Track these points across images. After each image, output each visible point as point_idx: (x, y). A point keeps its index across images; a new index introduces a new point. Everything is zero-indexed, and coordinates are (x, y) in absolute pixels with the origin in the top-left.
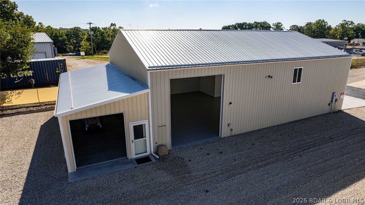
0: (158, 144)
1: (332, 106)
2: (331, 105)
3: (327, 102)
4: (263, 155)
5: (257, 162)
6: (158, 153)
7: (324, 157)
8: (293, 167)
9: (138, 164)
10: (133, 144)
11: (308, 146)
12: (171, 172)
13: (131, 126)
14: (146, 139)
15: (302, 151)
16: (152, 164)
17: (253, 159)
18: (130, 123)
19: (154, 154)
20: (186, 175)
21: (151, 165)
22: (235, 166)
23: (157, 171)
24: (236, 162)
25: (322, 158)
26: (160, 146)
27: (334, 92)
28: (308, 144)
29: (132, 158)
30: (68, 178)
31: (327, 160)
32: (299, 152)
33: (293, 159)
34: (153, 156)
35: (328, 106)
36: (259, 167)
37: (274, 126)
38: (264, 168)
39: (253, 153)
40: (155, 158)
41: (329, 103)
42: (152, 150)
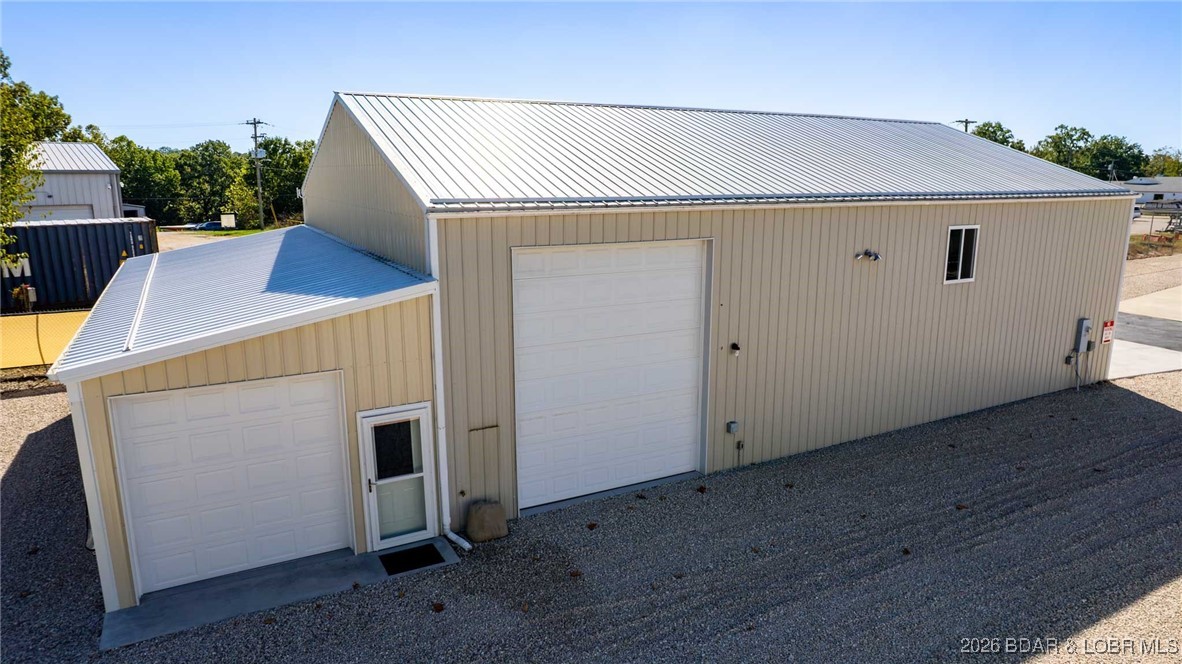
0: (467, 497)
1: (1077, 363)
2: (1073, 360)
3: (1062, 351)
4: (863, 533)
5: (843, 557)
6: (469, 530)
7: (1088, 535)
8: (982, 573)
9: (390, 574)
10: (373, 495)
11: (1019, 498)
12: (518, 599)
13: (365, 426)
14: (422, 478)
15: (1001, 516)
16: (445, 573)
17: (825, 546)
18: (360, 415)
19: (453, 536)
20: (576, 612)
21: (440, 576)
22: (765, 575)
23: (464, 598)
24: (767, 560)
25: (1079, 538)
26: (475, 502)
27: (1082, 316)
28: (1017, 489)
29: (369, 550)
30: (99, 636)
31: (1100, 547)
32: (992, 518)
33: (974, 545)
34: (451, 542)
35: (1065, 365)
36: (854, 576)
37: (889, 434)
38: (874, 579)
39: (826, 524)
40: (455, 549)
41: (1066, 355)
42: (447, 520)
